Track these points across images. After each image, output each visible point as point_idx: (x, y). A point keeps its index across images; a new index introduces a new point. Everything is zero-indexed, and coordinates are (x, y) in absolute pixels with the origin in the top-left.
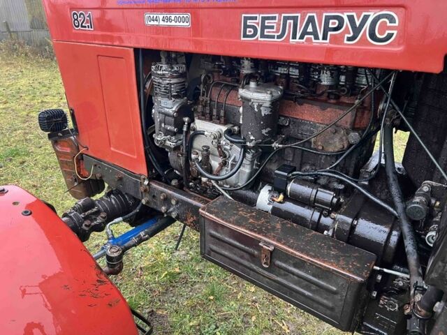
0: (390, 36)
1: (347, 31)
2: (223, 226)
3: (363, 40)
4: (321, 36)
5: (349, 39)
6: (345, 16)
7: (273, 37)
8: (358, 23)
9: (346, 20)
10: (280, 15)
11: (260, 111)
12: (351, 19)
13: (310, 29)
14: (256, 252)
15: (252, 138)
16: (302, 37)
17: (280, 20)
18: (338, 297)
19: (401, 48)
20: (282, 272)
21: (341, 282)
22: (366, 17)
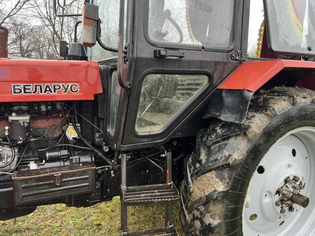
0: (77, 91)
1: (62, 89)
2: (30, 179)
3: (69, 92)
4: (53, 91)
5: (64, 92)
6: (61, 85)
7: (31, 93)
8: (66, 87)
9: (62, 86)
10: (33, 84)
11: (24, 125)
12: (63, 85)
13: (48, 89)
14: (52, 181)
15: (21, 139)
16: (45, 92)
17: (33, 86)
18: (90, 179)
19: (81, 94)
20: (66, 183)
21: (89, 172)
22: (68, 85)
